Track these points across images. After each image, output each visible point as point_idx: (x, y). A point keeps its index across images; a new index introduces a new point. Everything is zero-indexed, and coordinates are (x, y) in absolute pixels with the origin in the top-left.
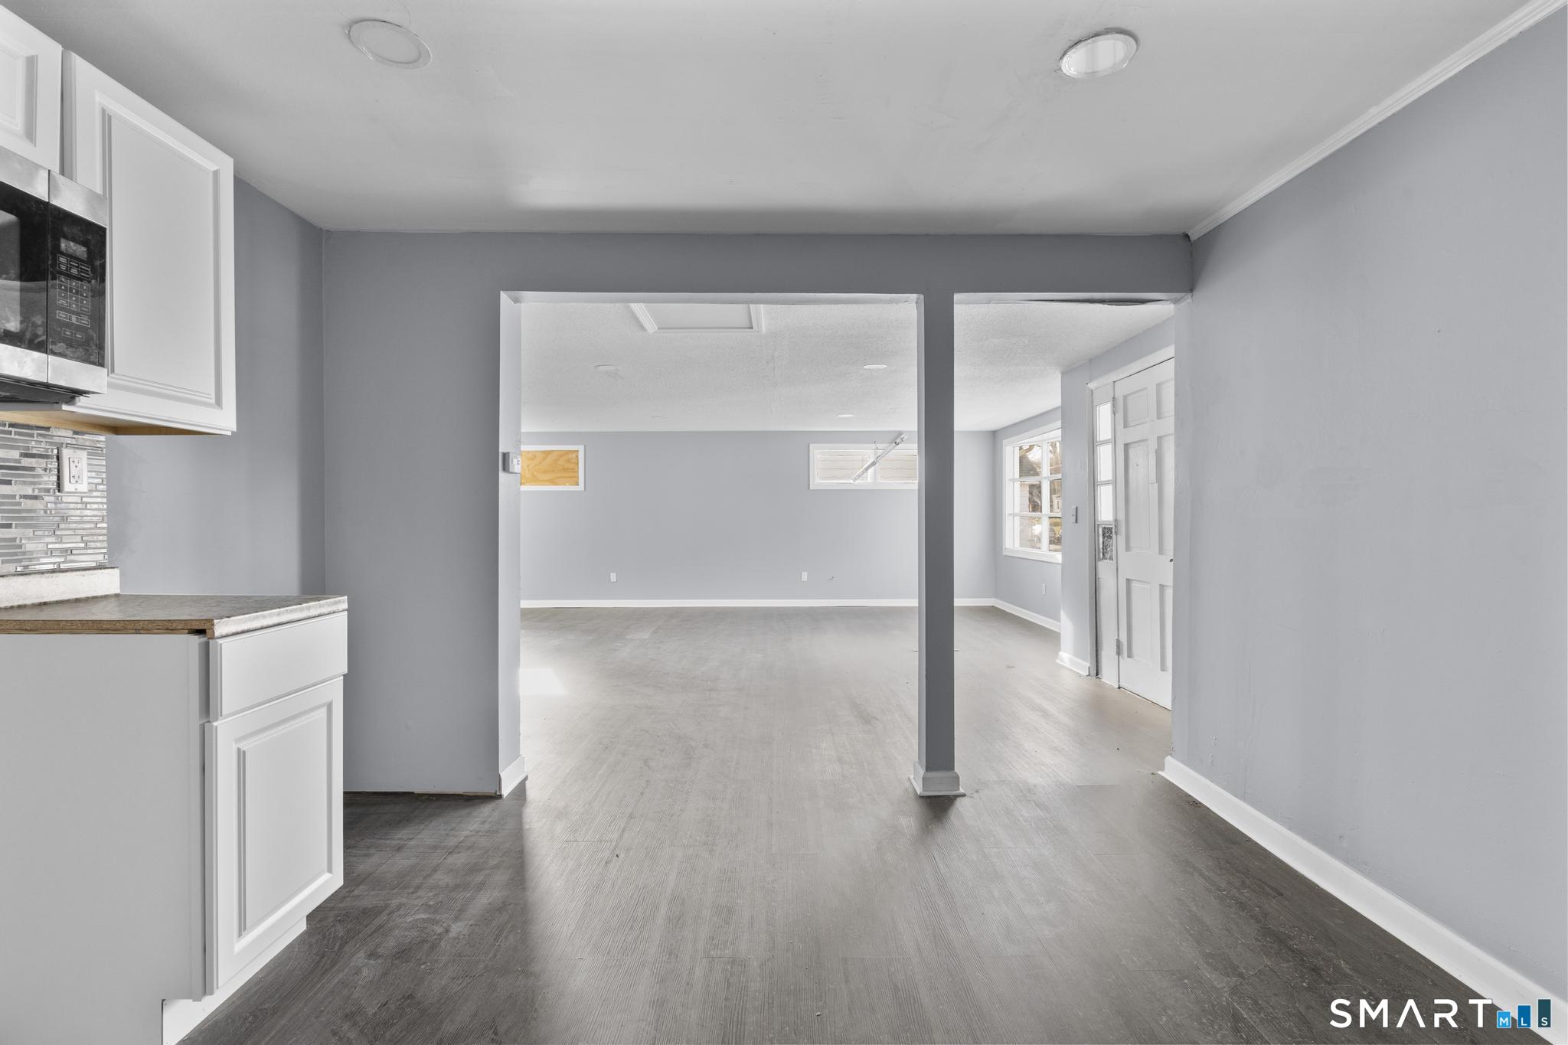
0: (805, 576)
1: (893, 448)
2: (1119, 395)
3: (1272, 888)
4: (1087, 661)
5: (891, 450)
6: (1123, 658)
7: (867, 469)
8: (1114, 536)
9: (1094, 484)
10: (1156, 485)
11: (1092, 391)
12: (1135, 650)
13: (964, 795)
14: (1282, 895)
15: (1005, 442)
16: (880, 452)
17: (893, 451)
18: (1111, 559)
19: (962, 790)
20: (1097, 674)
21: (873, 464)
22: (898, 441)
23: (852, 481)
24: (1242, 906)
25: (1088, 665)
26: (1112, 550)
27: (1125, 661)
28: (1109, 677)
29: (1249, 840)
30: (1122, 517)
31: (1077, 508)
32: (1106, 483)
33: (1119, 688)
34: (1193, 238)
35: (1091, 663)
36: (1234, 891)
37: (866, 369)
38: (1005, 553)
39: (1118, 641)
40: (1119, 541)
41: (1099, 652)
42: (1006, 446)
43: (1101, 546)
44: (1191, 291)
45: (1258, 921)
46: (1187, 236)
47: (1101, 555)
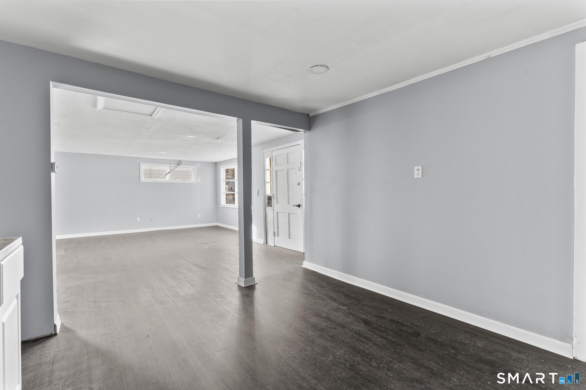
0: (138, 219)
1: (177, 167)
2: (274, 155)
3: (341, 286)
4: (263, 239)
5: (176, 168)
6: (276, 237)
7: (167, 174)
8: (272, 199)
9: (265, 183)
10: (287, 183)
11: (264, 153)
12: (280, 234)
13: (257, 284)
14: (343, 287)
15: (221, 167)
16: (172, 168)
17: (177, 168)
18: (271, 206)
19: (256, 282)
20: (267, 243)
21: (169, 172)
22: (180, 164)
23: (160, 179)
24: (338, 292)
25: (263, 240)
26: (271, 203)
27: (277, 238)
28: (271, 243)
29: (330, 277)
30: (275, 193)
31: (258, 190)
32: (268, 183)
33: (275, 246)
34: (310, 116)
35: (264, 240)
36: (334, 289)
37: (187, 137)
38: (221, 206)
39: (274, 231)
40: (274, 201)
41: (267, 236)
42: (221, 168)
43: (267, 202)
44: (310, 130)
45: (343, 294)
46: (309, 115)
47: (267, 205)
